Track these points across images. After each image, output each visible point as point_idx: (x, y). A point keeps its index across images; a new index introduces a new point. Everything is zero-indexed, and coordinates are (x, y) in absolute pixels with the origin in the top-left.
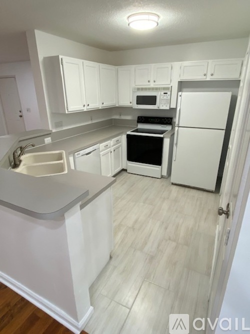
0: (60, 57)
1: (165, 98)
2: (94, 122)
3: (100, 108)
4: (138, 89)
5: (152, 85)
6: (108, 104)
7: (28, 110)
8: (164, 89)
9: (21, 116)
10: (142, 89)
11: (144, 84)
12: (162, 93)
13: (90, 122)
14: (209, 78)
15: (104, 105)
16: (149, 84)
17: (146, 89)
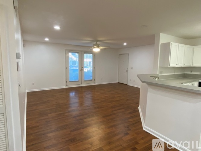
0: (171, 43)
2: (176, 74)
3: (183, 66)
6: (187, 65)
7: (132, 68)
9: (127, 71)
13: (173, 74)
15: (185, 65)
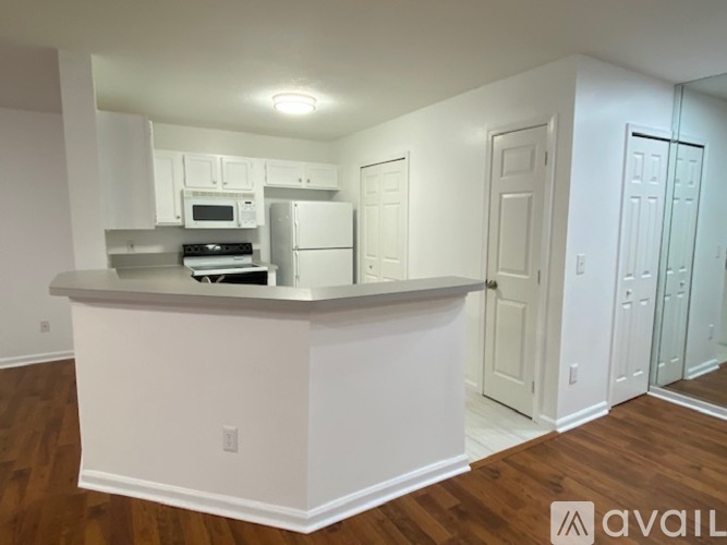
1: (248, 209)
4: (195, 194)
5: (219, 189)
8: (245, 195)
10: (204, 194)
11: (207, 186)
12: (243, 202)
14: (304, 185)
16: (214, 186)
17: (210, 194)
